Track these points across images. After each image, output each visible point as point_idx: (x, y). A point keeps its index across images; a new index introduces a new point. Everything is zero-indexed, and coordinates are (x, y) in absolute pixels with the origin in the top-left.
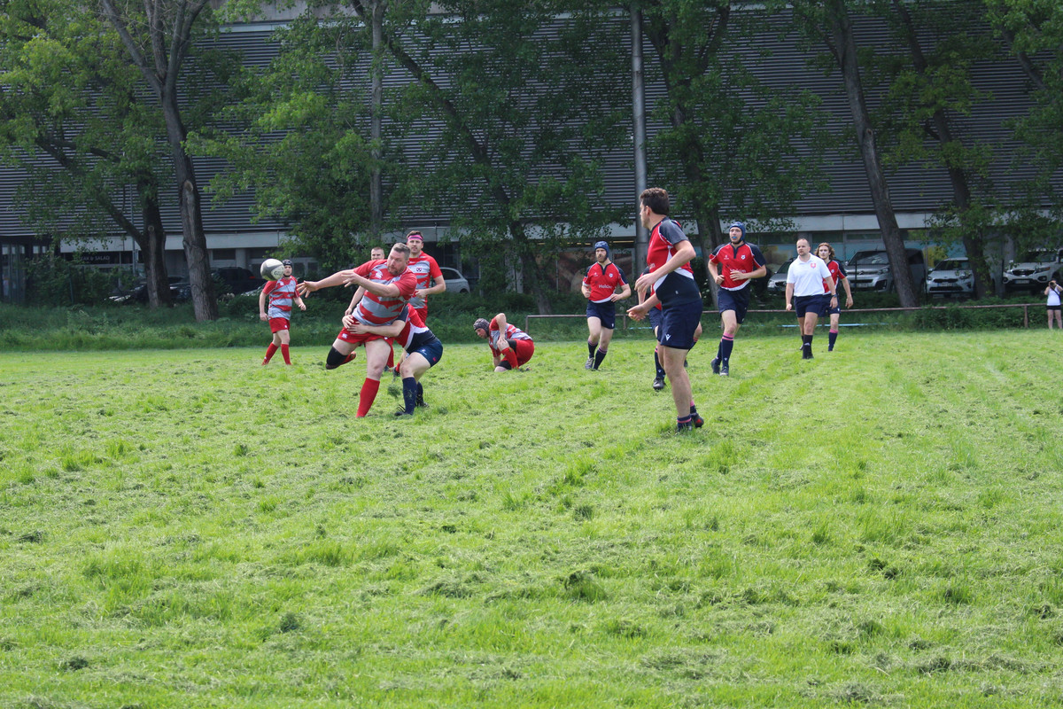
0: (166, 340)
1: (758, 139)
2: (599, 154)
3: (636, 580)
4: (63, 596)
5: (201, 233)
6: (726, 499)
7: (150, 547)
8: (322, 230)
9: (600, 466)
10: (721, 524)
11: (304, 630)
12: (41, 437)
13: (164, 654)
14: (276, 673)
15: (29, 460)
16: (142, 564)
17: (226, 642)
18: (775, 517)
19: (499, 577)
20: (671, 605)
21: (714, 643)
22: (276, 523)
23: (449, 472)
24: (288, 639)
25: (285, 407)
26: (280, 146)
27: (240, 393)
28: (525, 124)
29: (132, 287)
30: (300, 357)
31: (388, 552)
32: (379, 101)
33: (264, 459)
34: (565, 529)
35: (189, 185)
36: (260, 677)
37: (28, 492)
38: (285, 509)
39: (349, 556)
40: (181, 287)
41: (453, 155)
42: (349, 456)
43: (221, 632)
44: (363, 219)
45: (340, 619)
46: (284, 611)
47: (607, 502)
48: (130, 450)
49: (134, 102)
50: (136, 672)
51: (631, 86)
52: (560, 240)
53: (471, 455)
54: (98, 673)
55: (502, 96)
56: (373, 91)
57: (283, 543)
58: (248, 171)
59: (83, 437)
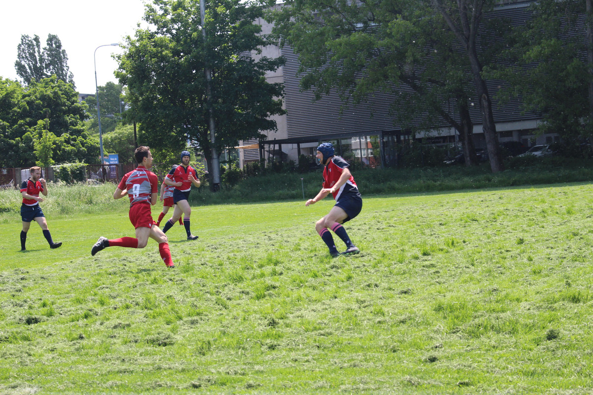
0: (475, 184)
4: (423, 323)
5: (493, 123)
7: (471, 295)
8: (561, 117)
11: (560, 339)
12: (409, 238)
13: (481, 353)
14: (546, 363)
15: (403, 250)
16: (466, 304)
17: (516, 346)
22: (542, 279)
24: (551, 344)
25: (545, 217)
26: (535, 71)
27: (519, 210)
29: (455, 156)
32: (591, 41)
33: (533, 245)
35: (485, 97)
36: (535, 365)
37: (403, 267)
38: (547, 272)
39: (585, 297)
40: (483, 153)
42: (583, 242)
43: (512, 341)
44: (585, 109)
45: (581, 332)
46: (548, 329)
49: (452, 52)
50: (466, 363)
54: (444, 364)
56: (588, 36)
57: (546, 291)
58: (518, 86)
59: (432, 237)
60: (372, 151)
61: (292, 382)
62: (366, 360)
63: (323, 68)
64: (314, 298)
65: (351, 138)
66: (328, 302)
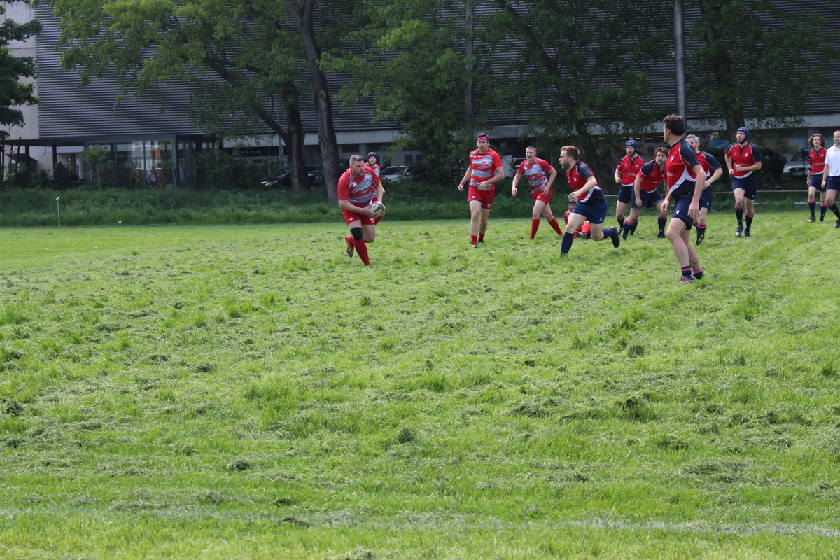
0: (305, 216)
1: (776, 53)
2: (647, 66)
3: (680, 404)
4: (229, 414)
5: (332, 132)
6: (751, 340)
7: (296, 377)
8: (427, 129)
9: (649, 315)
10: (748, 361)
11: (417, 442)
12: (210, 291)
13: (309, 459)
14: (396, 475)
15: (202, 309)
16: (290, 390)
17: (356, 451)
18: (791, 355)
19: (570, 401)
20: (708, 424)
21: (743, 454)
22: (394, 358)
23: (529, 319)
24: (405, 448)
25: (399, 268)
26: (394, 63)
28: (588, 43)
29: (278, 175)
30: (410, 228)
31: (482, 381)
32: (471, 26)
33: (383, 308)
34: (622, 364)
35: (322, 94)
36: (383, 478)
37: (202, 334)
38: (400, 347)
39: (451, 384)
40: (316, 174)
41: (530, 68)
42: (450, 306)
43: (352, 443)
44: (459, 119)
45: (445, 433)
46: (401, 427)
47: (655, 343)
48: (279, 301)
49: (280, 29)
50: (287, 473)
51: (673, 12)
52: (616, 136)
53: (547, 305)
54: (258, 473)
55: (570, 21)
56: (467, 18)
57: (400, 373)
58: (368, 82)
59: (243, 291)
60: (159, 161)
61: (41, 495)
62: (148, 466)
63: (96, 39)
64: (75, 374)
65: (131, 143)
66: (94, 380)
